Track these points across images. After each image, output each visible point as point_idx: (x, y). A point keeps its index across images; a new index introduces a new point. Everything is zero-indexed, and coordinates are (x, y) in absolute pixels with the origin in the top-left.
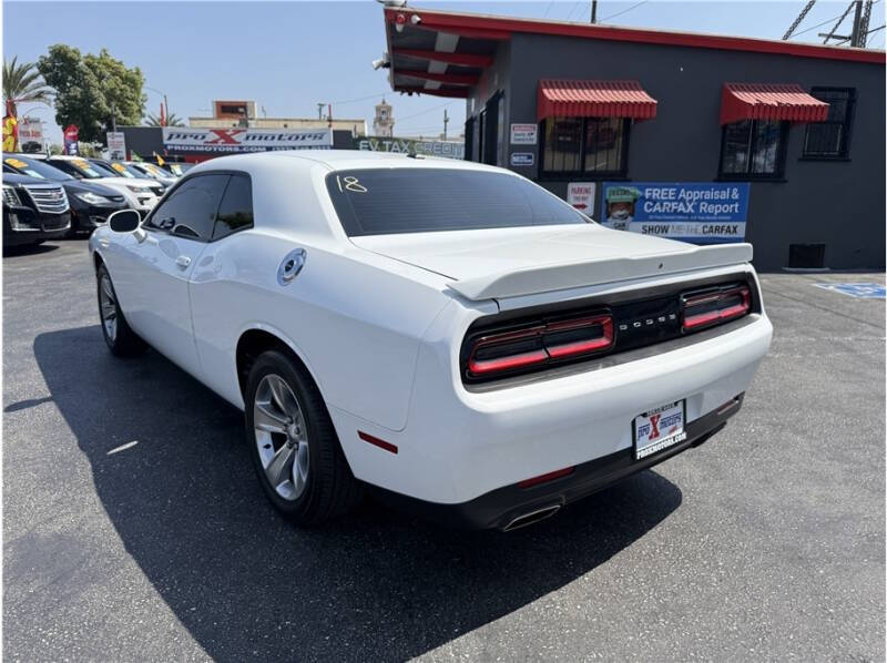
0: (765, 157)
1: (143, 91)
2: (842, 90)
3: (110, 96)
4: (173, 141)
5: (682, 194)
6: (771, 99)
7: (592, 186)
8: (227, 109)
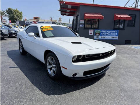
0: (121, 26)
1: (22, 15)
2: (134, 15)
3: (17, 16)
4: (27, 23)
5: (108, 32)
6: (122, 16)
7: (93, 30)
8: (35, 18)
